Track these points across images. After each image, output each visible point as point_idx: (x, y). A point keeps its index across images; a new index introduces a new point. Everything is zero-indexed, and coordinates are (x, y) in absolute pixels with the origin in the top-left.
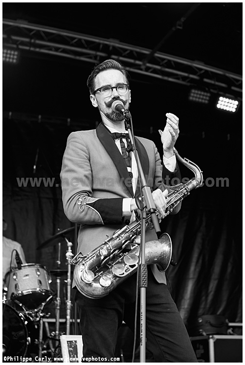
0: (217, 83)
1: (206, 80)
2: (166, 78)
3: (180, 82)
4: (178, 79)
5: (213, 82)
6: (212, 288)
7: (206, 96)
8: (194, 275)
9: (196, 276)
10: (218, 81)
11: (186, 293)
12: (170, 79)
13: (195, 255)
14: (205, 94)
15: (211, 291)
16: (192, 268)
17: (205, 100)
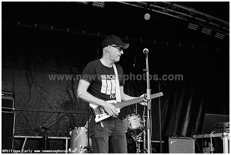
0: (201, 20)
1: (196, 18)
2: (175, 16)
3: (182, 18)
4: (181, 17)
5: (199, 19)
6: (197, 125)
7: (196, 27)
8: (188, 118)
9: (189, 119)
10: (202, 19)
11: (185, 127)
12: (177, 17)
13: (189, 108)
14: (196, 25)
15: (197, 127)
16: (188, 115)
17: (196, 28)
